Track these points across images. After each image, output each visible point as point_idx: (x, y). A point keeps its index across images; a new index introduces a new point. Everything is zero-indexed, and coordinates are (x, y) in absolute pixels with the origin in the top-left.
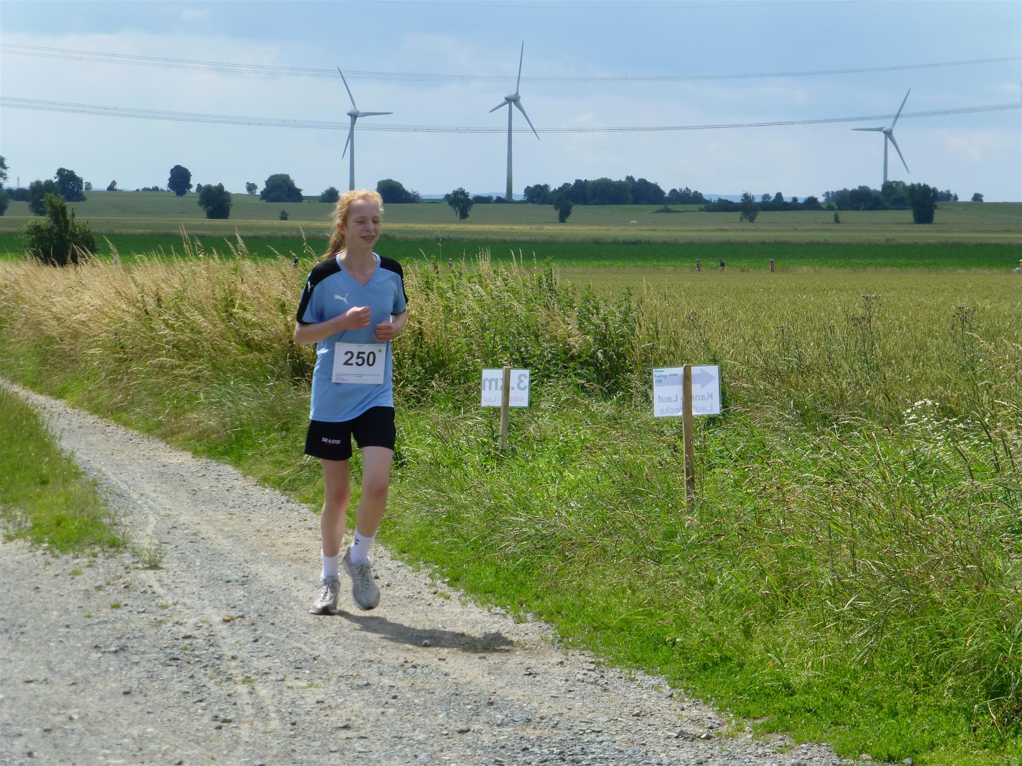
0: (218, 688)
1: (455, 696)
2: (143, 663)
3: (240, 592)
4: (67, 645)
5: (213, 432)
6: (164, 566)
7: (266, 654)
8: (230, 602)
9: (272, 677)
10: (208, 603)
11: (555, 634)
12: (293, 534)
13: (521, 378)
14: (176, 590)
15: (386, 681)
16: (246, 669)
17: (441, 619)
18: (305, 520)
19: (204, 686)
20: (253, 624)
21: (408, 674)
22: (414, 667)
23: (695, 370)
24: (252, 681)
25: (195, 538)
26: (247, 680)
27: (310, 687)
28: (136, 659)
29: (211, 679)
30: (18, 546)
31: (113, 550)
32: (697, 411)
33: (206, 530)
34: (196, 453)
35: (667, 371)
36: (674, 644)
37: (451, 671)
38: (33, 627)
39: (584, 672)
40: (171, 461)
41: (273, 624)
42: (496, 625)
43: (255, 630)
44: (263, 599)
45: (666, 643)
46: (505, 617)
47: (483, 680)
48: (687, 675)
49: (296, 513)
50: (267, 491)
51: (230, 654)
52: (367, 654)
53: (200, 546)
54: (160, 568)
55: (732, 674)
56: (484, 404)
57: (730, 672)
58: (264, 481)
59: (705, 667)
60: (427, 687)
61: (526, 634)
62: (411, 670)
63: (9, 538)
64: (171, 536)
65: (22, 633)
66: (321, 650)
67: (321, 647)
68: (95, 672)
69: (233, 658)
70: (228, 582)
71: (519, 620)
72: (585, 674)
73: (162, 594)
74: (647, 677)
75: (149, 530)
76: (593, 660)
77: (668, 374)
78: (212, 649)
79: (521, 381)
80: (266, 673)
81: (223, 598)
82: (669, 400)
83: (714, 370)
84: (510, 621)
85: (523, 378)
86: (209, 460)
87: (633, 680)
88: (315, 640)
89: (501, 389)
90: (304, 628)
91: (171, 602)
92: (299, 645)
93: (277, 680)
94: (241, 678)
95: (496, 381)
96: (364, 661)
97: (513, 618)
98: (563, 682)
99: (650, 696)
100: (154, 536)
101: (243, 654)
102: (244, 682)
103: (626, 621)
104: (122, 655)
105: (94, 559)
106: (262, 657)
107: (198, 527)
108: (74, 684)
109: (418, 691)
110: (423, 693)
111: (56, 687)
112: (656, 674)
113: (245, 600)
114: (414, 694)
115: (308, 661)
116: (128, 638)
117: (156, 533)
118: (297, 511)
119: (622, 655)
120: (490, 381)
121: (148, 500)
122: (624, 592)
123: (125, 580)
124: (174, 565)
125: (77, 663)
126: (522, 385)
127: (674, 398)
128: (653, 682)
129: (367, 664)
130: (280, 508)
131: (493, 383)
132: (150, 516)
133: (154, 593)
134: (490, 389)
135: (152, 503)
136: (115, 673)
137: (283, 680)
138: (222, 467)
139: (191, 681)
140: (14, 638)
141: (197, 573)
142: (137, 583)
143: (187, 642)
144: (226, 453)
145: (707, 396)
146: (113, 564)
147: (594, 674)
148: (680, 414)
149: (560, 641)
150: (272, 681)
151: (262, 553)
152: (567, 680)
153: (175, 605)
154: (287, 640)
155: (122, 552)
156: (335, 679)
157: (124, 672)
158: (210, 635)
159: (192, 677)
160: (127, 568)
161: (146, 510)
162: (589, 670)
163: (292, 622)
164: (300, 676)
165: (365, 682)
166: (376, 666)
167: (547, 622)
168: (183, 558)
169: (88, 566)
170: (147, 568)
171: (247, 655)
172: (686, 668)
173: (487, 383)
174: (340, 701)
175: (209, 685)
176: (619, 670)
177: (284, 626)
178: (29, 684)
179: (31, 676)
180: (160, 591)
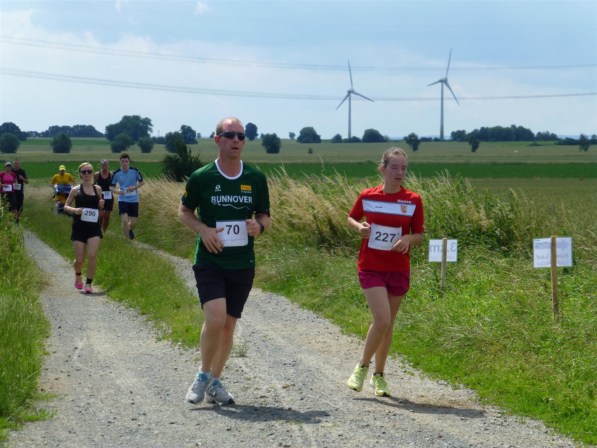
0: (281, 427)
1: (419, 432)
3: (292, 371)
5: (274, 277)
6: (248, 355)
7: (308, 407)
8: (286, 377)
10: (274, 377)
11: (477, 396)
12: (321, 337)
13: (453, 244)
14: (255, 369)
15: (378, 423)
16: (297, 416)
17: (409, 387)
18: (328, 328)
19: (273, 426)
20: (300, 389)
21: (391, 419)
22: (395, 415)
23: (558, 240)
24: (301, 423)
25: (265, 338)
27: (335, 426)
29: (277, 421)
30: (164, 344)
32: (560, 264)
33: (271, 334)
34: (265, 289)
35: (542, 240)
36: (547, 402)
37: (416, 418)
38: (173, 391)
39: (494, 418)
41: (311, 389)
42: (442, 391)
43: (302, 393)
44: (305, 374)
45: (543, 401)
46: (447, 386)
47: (435, 423)
48: (556, 420)
49: (322, 324)
50: (305, 311)
51: (288, 407)
52: (367, 407)
53: (268, 343)
54: (246, 357)
55: (582, 419)
56: (431, 260)
57: (581, 418)
58: (303, 305)
59: (566, 415)
60: (403, 427)
61: (460, 396)
62: (393, 417)
63: (159, 340)
64: (251, 338)
65: (168, 395)
66: (340, 405)
67: (340, 403)
68: (210, 418)
69: (289, 409)
70: (285, 364)
71: (455, 388)
72: (495, 420)
73: (247, 371)
74: (532, 421)
75: (239, 335)
76: (500, 411)
77: (542, 242)
78: (277, 404)
79: (453, 247)
80: (309, 418)
81: (282, 374)
82: (543, 257)
83: (568, 240)
84: (450, 389)
85: (453, 245)
86: (272, 293)
87: (523, 423)
88: (336, 399)
89: (442, 251)
90: (330, 392)
91: (253, 376)
92: (327, 402)
93: (315, 423)
94: (294, 421)
95: (438, 246)
96: (365, 411)
97: (452, 386)
98: (483, 424)
99: (534, 433)
100: (242, 338)
101: (295, 407)
102: (296, 423)
103: (519, 388)
106: (306, 409)
107: (266, 332)
108: (198, 424)
109: (398, 429)
110: (400, 430)
111: (188, 426)
112: (538, 419)
113: (295, 375)
114: (395, 431)
115: (332, 411)
117: (243, 336)
118: (323, 323)
119: (517, 408)
120: (435, 247)
122: (517, 371)
124: (254, 355)
125: (200, 412)
126: (453, 249)
127: (546, 257)
128: (535, 424)
129: (367, 413)
130: (313, 321)
131: (437, 248)
133: (243, 371)
134: (434, 251)
136: (222, 418)
137: (318, 422)
138: (279, 297)
139: (265, 422)
140: (163, 397)
141: (267, 359)
142: (233, 365)
143: (263, 399)
144: (282, 289)
145: (565, 255)
147: (500, 420)
148: (550, 266)
149: (480, 400)
150: (312, 423)
151: (304, 348)
152: (485, 423)
153: (255, 378)
154: (320, 399)
156: (348, 422)
157: (227, 418)
158: (275, 396)
162: (497, 417)
163: (322, 388)
164: (328, 420)
165: (366, 424)
166: (372, 414)
167: (472, 389)
168: (258, 350)
170: (238, 357)
171: (297, 408)
172: (555, 416)
173: (433, 248)
174: (352, 435)
175: (276, 425)
176: (515, 417)
177: (318, 391)
178: (173, 425)
179: (174, 420)
180: (246, 370)
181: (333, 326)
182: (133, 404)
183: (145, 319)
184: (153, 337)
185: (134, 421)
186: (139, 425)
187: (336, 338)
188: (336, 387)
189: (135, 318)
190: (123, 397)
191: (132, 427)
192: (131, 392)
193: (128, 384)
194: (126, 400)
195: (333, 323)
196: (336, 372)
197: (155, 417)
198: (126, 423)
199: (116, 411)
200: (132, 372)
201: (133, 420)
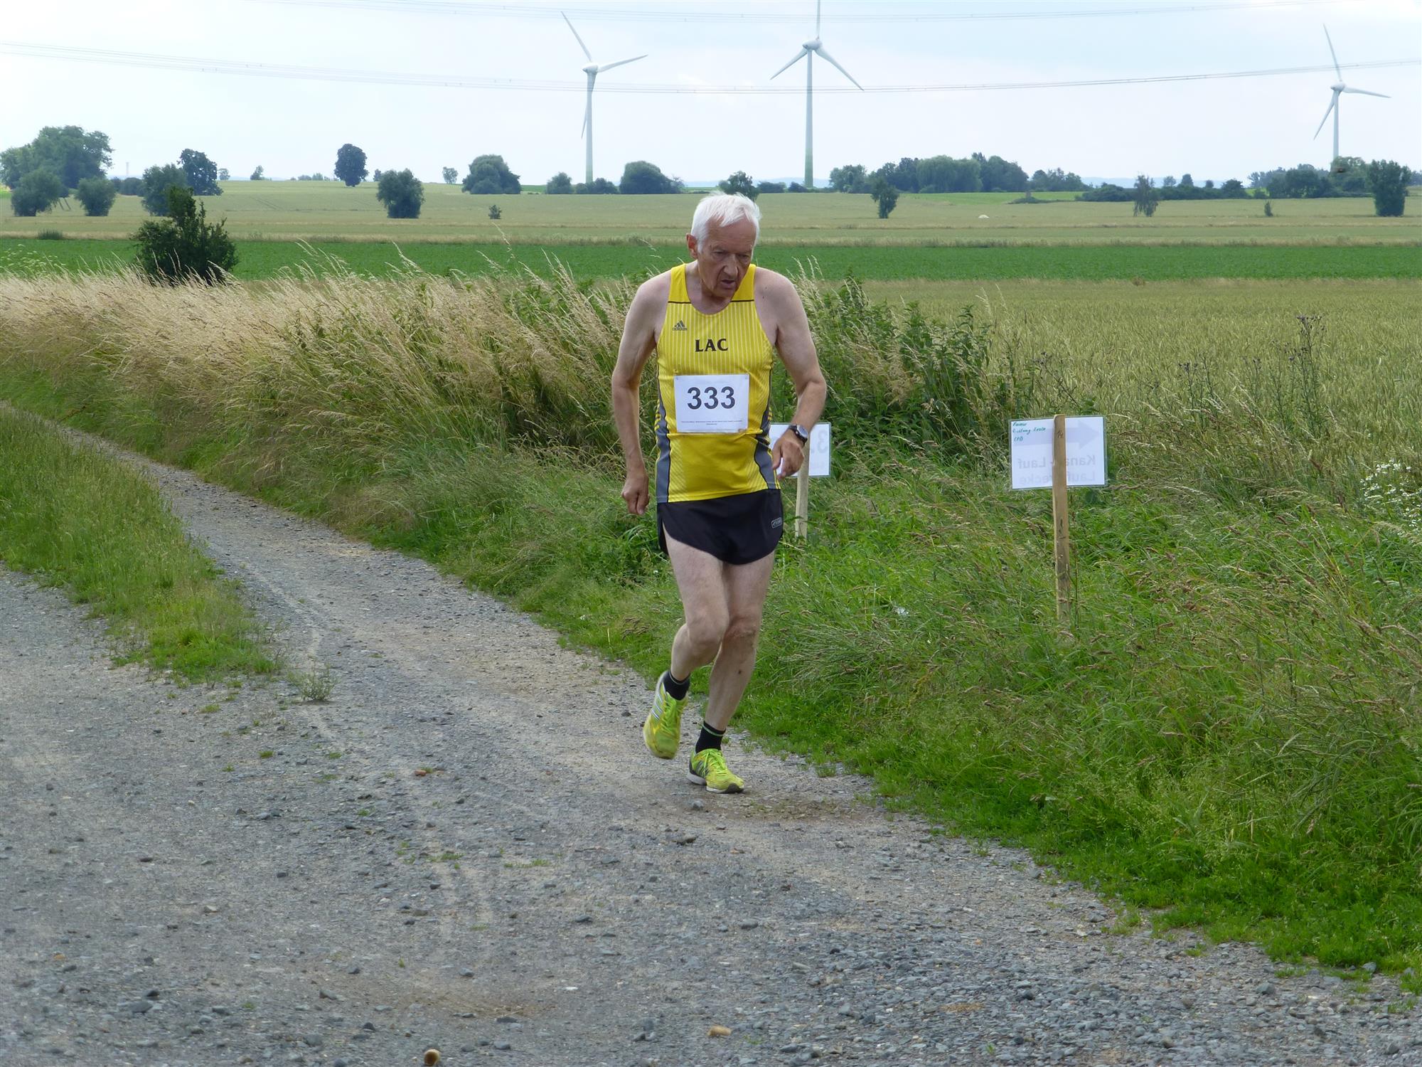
0: (407, 867)
1: (736, 877)
2: (304, 833)
3: (438, 735)
4: (200, 808)
5: (400, 515)
6: (333, 699)
7: (475, 820)
8: (425, 748)
9: (482, 852)
10: (395, 751)
11: (876, 792)
12: (512, 655)
13: (822, 435)
14: (349, 731)
15: (641, 857)
16: (447, 841)
18: (528, 635)
19: (390, 865)
20: (457, 779)
21: (671, 848)
23: (1071, 423)
24: (456, 858)
25: (376, 660)
26: (448, 857)
27: (536, 865)
28: (295, 828)
29: (399, 854)
30: (130, 674)
31: (262, 677)
32: (1074, 480)
33: (392, 650)
34: (378, 544)
35: (1030, 424)
36: (1041, 804)
37: (731, 844)
38: (151, 785)
39: (916, 844)
40: (341, 555)
41: (483, 779)
42: (793, 780)
43: (460, 788)
44: (470, 745)
45: (1030, 804)
46: (805, 769)
47: (775, 856)
48: (1060, 847)
49: (515, 626)
50: (475, 595)
51: (425, 820)
52: (614, 820)
53: (383, 672)
54: (327, 702)
55: (1123, 845)
57: (1121, 843)
58: (472, 581)
59: (1085, 837)
60: (698, 865)
61: (835, 792)
63: (118, 663)
64: (343, 658)
65: (137, 793)
66: (551, 815)
67: (549, 811)
68: (238, 847)
69: (430, 826)
70: (421, 721)
71: (825, 773)
72: (917, 847)
73: (330, 737)
74: (1004, 851)
75: (312, 651)
76: (929, 828)
77: (1032, 429)
78: (401, 814)
79: (822, 441)
80: (475, 848)
81: (415, 744)
82: (1033, 464)
83: (1095, 424)
84: (812, 773)
85: (824, 436)
86: (394, 554)
87: (984, 855)
88: (542, 801)
90: (527, 784)
91: (343, 749)
92: (519, 807)
93: (490, 857)
94: (441, 854)
96: (610, 829)
97: (817, 769)
98: (887, 858)
99: (1009, 878)
100: (320, 658)
101: (443, 821)
102: (444, 859)
103: (974, 773)
104: (275, 823)
105: (237, 690)
106: (470, 825)
107: (380, 645)
108: (208, 863)
109: (686, 870)
110: (692, 874)
111: (184, 868)
112: (1018, 846)
113: (445, 745)
114: (679, 874)
115: (532, 830)
116: (284, 799)
117: (323, 655)
118: (517, 623)
119: (969, 820)
121: (311, 609)
122: (972, 734)
123: (279, 719)
124: (348, 698)
125: (214, 834)
126: (823, 445)
127: (1040, 463)
128: (1012, 858)
129: (614, 834)
130: (493, 619)
132: (314, 631)
133: (319, 736)
135: (316, 612)
136: (266, 846)
137: (498, 856)
138: (412, 563)
139: (371, 858)
140: (125, 800)
141: (379, 708)
142: (296, 723)
143: (365, 803)
144: (419, 543)
145: (1087, 461)
146: (263, 697)
147: (929, 847)
148: (1050, 483)
149: (882, 802)
150: (484, 857)
151: (469, 681)
152: (891, 856)
153: (349, 753)
154: (503, 801)
155: (274, 681)
156: (570, 854)
157: (279, 847)
158: (397, 795)
159: (372, 853)
160: (281, 702)
161: (309, 622)
162: (922, 841)
163: (510, 776)
164: (522, 850)
165: (613, 859)
166: (626, 836)
167: (864, 775)
168: (358, 689)
169: (227, 700)
170: (309, 703)
171: (447, 821)
172: (1057, 837)
174: (577, 884)
175: (396, 863)
176: (965, 841)
177: (499, 781)
178: (147, 864)
179: (150, 852)
180: (328, 734)
181: (541, 629)
182: (53, 814)
183: (85, 614)
184: (103, 656)
185: (55, 856)
186: (67, 865)
187: (548, 657)
188: (544, 773)
189: (62, 612)
190: (30, 799)
191: (50, 869)
192: (50, 788)
193: (42, 767)
194: (36, 806)
195: (541, 623)
196: (544, 738)
197: (104, 845)
198: (34, 861)
199: (13, 832)
200: (52, 739)
201: (51, 852)
